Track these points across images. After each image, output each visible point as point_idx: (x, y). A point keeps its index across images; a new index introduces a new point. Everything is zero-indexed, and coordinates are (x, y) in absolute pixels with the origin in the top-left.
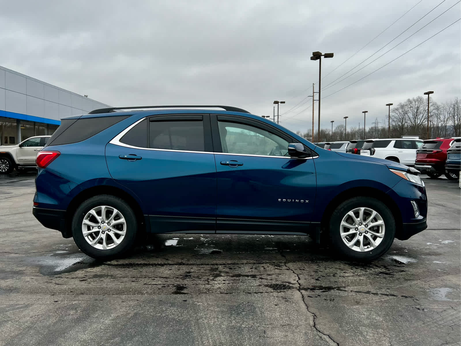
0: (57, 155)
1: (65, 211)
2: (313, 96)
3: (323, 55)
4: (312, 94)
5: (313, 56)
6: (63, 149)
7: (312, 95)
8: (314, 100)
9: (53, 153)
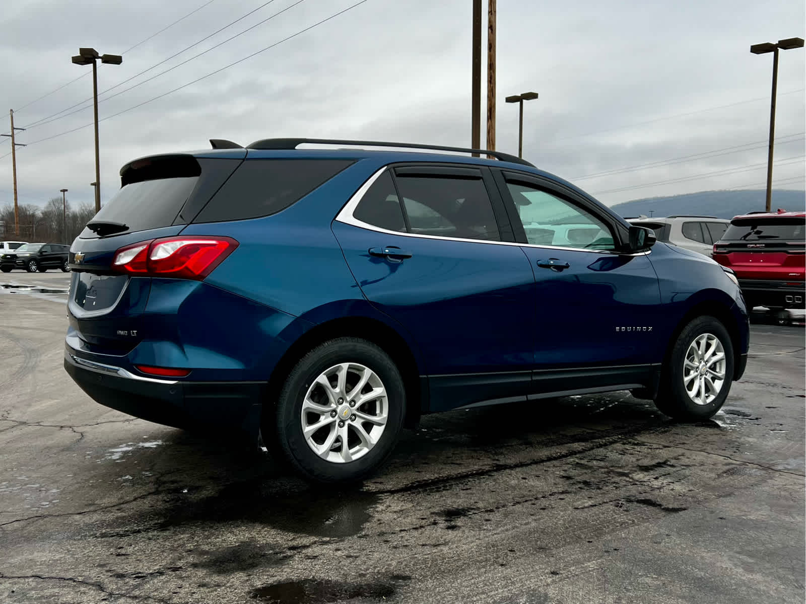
0: (230, 247)
1: (266, 382)
2: (13, 136)
3: (100, 58)
4: (11, 130)
5: (79, 55)
6: (240, 230)
7: (10, 134)
8: (14, 144)
9: (220, 243)
